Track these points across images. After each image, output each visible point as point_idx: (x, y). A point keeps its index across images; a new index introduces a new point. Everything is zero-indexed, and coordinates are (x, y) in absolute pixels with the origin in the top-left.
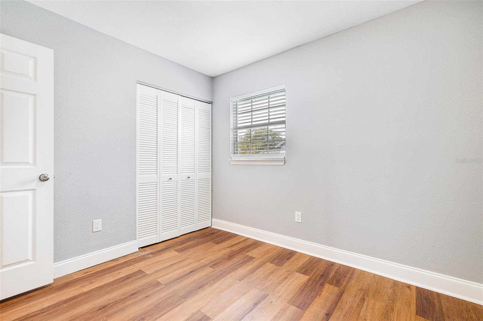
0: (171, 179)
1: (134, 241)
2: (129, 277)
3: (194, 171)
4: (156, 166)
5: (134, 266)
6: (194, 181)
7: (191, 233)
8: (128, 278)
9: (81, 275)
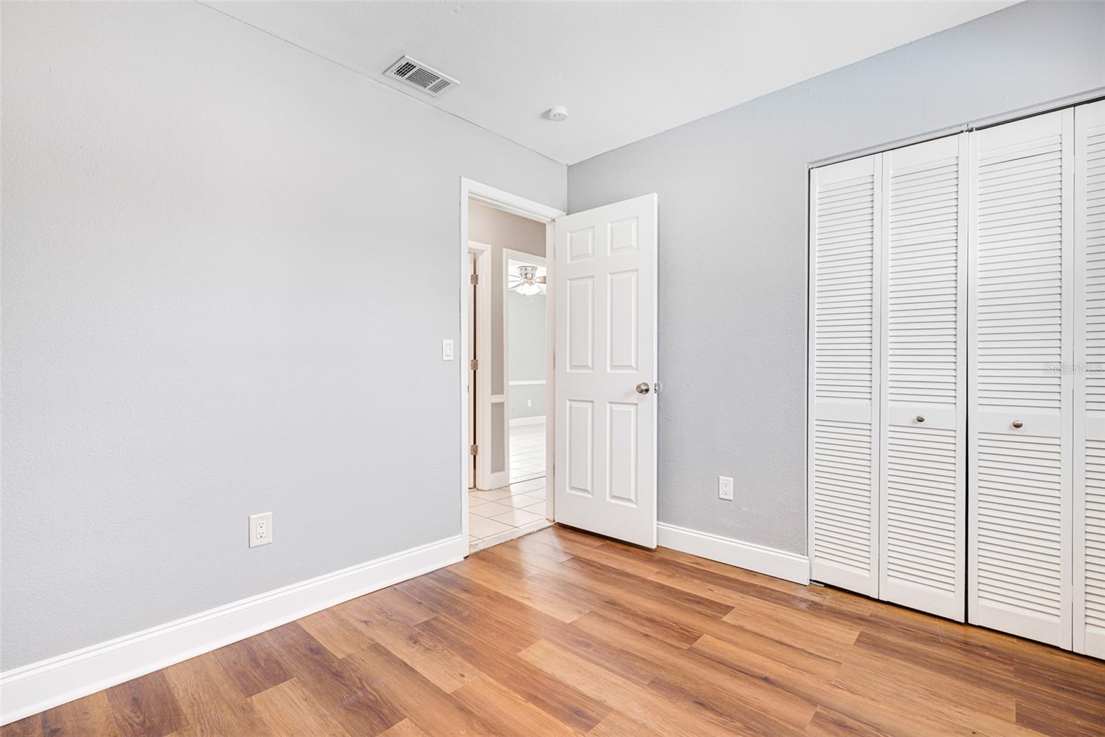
0: (921, 420)
1: (798, 555)
2: (703, 602)
3: (1057, 404)
4: (868, 378)
5: (743, 598)
6: (1057, 441)
7: (1034, 645)
8: (698, 603)
9: (690, 562)
